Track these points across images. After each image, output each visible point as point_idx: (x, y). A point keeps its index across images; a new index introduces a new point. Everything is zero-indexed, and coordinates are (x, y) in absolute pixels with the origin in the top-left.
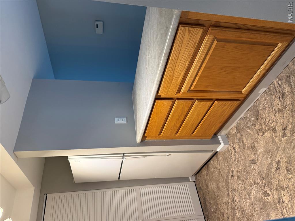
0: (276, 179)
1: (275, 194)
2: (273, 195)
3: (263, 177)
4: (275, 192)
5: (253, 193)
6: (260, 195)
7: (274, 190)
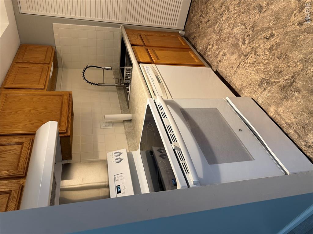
0: (259, 42)
1: (248, 49)
2: (246, 47)
3: (253, 29)
4: (249, 48)
5: (237, 30)
6: (240, 37)
7: (250, 46)
